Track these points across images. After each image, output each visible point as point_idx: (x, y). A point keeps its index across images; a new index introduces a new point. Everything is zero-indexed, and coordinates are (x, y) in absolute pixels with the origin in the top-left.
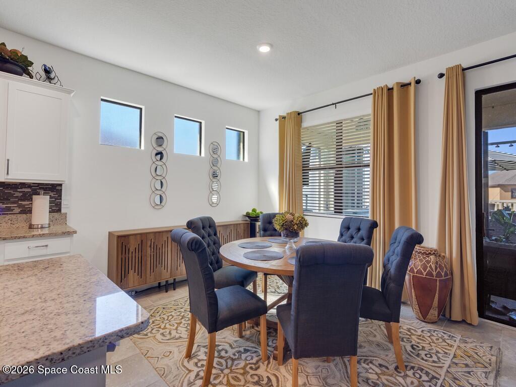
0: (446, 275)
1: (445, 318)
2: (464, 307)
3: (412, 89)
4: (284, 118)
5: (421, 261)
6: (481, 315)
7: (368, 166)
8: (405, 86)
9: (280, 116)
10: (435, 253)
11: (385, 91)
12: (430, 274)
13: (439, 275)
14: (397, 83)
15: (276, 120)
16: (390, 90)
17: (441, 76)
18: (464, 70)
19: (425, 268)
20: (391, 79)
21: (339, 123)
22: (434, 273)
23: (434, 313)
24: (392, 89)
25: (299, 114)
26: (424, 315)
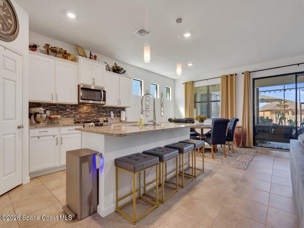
0: (244, 133)
1: (244, 146)
2: (249, 143)
3: (234, 76)
4: (187, 83)
5: (237, 129)
6: (254, 146)
7: (219, 101)
8: (232, 75)
9: (185, 82)
10: (241, 127)
11: (225, 76)
12: (240, 133)
13: (242, 133)
14: (230, 74)
15: (183, 84)
16: (227, 76)
17: (243, 73)
18: (250, 72)
19: (238, 131)
20: (228, 72)
21: (208, 86)
22: (241, 133)
23: (241, 144)
24: (228, 76)
25: (193, 82)
26: (238, 146)
